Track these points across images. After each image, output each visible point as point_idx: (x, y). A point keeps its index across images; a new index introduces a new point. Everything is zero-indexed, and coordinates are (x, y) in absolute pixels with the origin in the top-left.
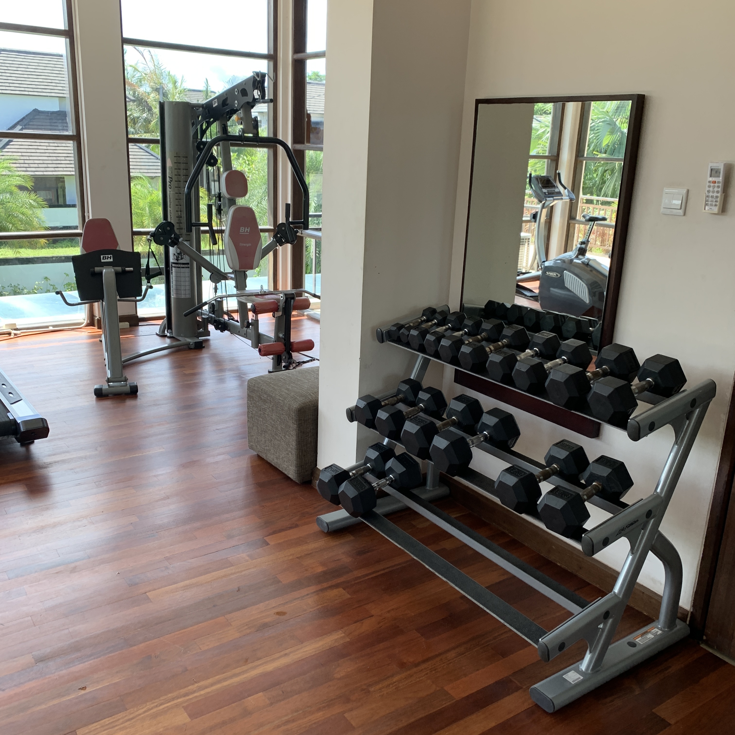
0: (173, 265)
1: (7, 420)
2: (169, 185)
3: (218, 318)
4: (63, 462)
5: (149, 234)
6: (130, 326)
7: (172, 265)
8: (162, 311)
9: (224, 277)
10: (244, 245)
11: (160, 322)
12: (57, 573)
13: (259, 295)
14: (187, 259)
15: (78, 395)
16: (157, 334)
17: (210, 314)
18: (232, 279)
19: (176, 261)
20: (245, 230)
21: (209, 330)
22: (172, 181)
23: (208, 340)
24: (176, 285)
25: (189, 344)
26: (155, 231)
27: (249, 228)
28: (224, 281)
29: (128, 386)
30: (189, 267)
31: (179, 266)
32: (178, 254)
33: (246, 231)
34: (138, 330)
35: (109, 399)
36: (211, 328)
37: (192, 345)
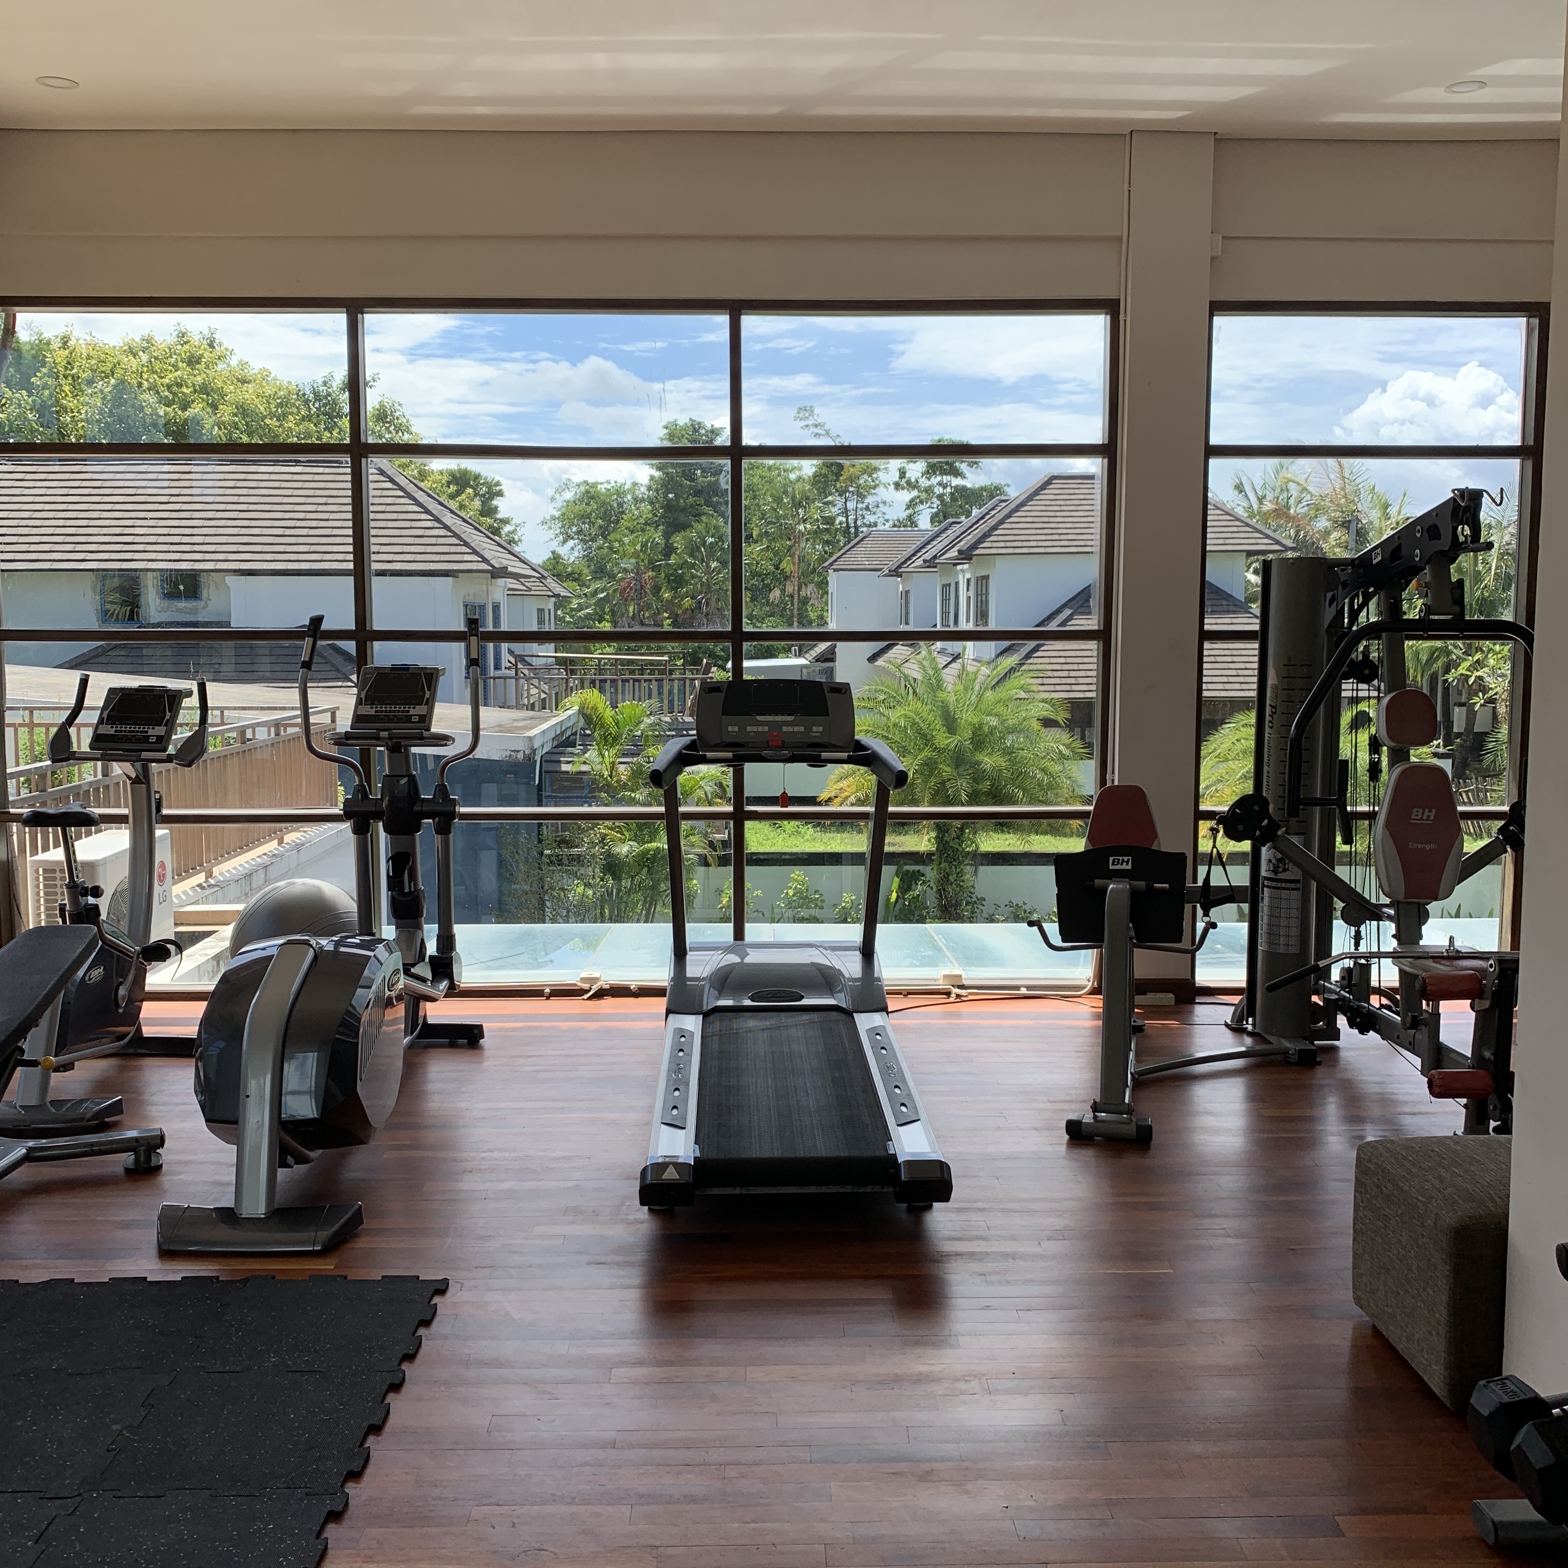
0: (1266, 883)
1: (883, 1154)
2: (1270, 722)
3: (1357, 1003)
4: (972, 1256)
5: (1214, 819)
6: (1178, 1001)
7: (1263, 883)
8: (1238, 976)
9: (1375, 914)
10: (1420, 846)
11: (1236, 999)
12: (893, 1473)
13: (1443, 958)
14: (1293, 873)
15: (1036, 1129)
16: (1227, 1025)
17: (1342, 992)
18: (1390, 918)
19: (1272, 876)
20: (1423, 813)
21: (1338, 1026)
22: (1274, 713)
23: (1335, 1049)
24: (1270, 925)
25: (1286, 1052)
26: (1229, 811)
27: (1434, 811)
28: (1374, 923)
29: (1133, 1124)
30: (1298, 889)
31: (1279, 885)
32: (1278, 860)
33: (1425, 818)
34: (1191, 1012)
35: (1091, 1145)
36: (1342, 1021)
37: (1292, 1054)
